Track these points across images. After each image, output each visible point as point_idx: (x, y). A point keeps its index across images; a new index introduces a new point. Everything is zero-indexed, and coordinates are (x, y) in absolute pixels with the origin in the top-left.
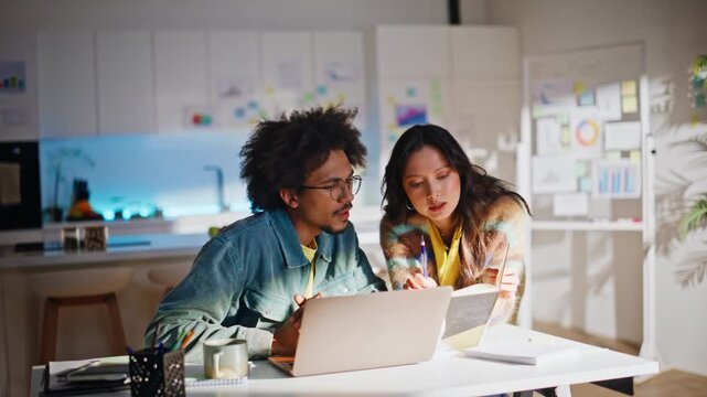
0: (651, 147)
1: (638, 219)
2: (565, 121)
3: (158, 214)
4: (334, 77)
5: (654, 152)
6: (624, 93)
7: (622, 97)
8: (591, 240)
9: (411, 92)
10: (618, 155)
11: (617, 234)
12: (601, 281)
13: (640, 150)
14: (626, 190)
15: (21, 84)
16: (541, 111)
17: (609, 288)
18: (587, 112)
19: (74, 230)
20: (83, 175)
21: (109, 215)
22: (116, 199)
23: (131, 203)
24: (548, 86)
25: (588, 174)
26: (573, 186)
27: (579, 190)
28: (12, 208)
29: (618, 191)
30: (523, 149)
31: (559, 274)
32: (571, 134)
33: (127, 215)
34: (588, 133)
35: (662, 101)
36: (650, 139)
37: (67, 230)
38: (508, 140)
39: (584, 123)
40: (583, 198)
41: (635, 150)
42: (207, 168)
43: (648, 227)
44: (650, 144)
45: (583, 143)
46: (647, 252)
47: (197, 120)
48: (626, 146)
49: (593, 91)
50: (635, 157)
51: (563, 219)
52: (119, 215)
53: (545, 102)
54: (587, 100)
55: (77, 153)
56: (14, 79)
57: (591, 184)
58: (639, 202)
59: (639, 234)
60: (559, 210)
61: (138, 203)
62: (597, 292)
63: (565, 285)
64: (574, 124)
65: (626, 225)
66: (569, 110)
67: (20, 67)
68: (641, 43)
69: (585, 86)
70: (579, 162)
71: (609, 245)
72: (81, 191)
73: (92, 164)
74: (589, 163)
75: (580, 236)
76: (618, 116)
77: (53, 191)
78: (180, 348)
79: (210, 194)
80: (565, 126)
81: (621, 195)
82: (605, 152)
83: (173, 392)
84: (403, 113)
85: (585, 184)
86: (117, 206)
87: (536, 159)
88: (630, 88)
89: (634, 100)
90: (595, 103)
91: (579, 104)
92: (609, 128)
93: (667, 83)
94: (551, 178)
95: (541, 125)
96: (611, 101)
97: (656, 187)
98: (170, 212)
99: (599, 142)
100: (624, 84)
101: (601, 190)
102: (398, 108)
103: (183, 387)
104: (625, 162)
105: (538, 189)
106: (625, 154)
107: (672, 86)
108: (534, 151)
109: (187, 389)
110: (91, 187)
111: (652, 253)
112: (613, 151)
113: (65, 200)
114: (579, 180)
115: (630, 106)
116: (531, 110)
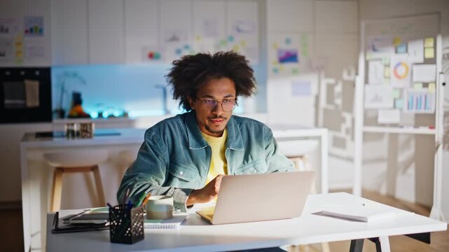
0: (442, 81)
1: (432, 127)
2: (387, 62)
3: (125, 115)
4: (239, 30)
5: (444, 84)
6: (426, 46)
7: (424, 48)
8: (401, 139)
9: (288, 41)
10: (421, 85)
11: (418, 136)
12: (407, 166)
13: (435, 82)
14: (425, 108)
15: (41, 31)
16: (372, 55)
17: (412, 171)
18: (402, 57)
19: (73, 124)
20: (78, 89)
21: (94, 115)
22: (99, 105)
23: (109, 108)
24: (376, 40)
25: (401, 97)
26: (391, 105)
27: (395, 107)
28: (34, 109)
29: (420, 108)
30: (360, 80)
31: (379, 160)
32: (390, 71)
33: (105, 115)
34: (401, 71)
36: (442, 76)
37: (68, 125)
38: (349, 74)
39: (399, 64)
40: (397, 112)
41: (432, 82)
42: (157, 87)
43: (439, 132)
44: (442, 79)
45: (399, 77)
46: (437, 148)
47: (151, 56)
48: (426, 80)
49: (405, 44)
50: (431, 87)
51: (383, 125)
52: (100, 115)
53: (374, 50)
54: (404, 49)
55: (75, 75)
56: (36, 28)
57: (402, 104)
58: (433, 116)
59: (433, 136)
60: (381, 120)
61: (112, 108)
62: (404, 172)
63: (383, 167)
64: (393, 64)
65: (424, 130)
66: (390, 56)
67: (40, 20)
68: (439, 13)
69: (400, 41)
70: (395, 89)
71: (413, 143)
72: (77, 99)
73: (84, 82)
74: (401, 90)
75: (394, 137)
76: (421, 60)
77: (60, 99)
78: (142, 205)
79: (159, 103)
80: (387, 66)
81: (422, 111)
82: (412, 83)
83: (137, 232)
84: (283, 55)
85: (399, 104)
86: (100, 109)
87: (367, 86)
88: (430, 43)
89: (432, 50)
90: (407, 51)
91: (396, 52)
92: (415, 68)
94: (377, 99)
95: (372, 65)
96: (417, 51)
97: (444, 107)
98: (133, 114)
99: (409, 76)
100: (427, 40)
101: (408, 108)
102: (279, 51)
103: (142, 229)
104: (425, 90)
105: (368, 105)
106: (426, 85)
108: (366, 81)
109: (145, 230)
110: (84, 97)
111: (440, 148)
112: (417, 82)
113: (67, 104)
114: (395, 100)
115: (430, 54)
116: (365, 55)
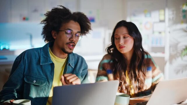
0: (169, 31)
2: (141, 22)
6: (160, 13)
7: (160, 15)
10: (158, 33)
13: (165, 32)
18: (148, 19)
23: (3, 44)
24: (135, 11)
25: (148, 39)
27: (145, 43)
29: (157, 44)
32: (143, 26)
34: (148, 26)
35: (171, 17)
36: (168, 28)
39: (147, 23)
41: (163, 32)
43: (167, 56)
45: (147, 29)
47: (24, 19)
49: (150, 12)
50: (163, 34)
53: (134, 15)
54: (148, 15)
58: (164, 48)
59: (164, 58)
61: (5, 44)
64: (144, 23)
65: (160, 55)
66: (142, 19)
69: (147, 11)
74: (148, 36)
76: (157, 20)
82: (153, 32)
85: (147, 42)
88: (162, 12)
89: (163, 16)
91: (146, 16)
92: (155, 25)
93: (173, 11)
96: (156, 16)
99: (152, 28)
100: (160, 11)
104: (160, 35)
106: (160, 33)
107: (175, 12)
111: (168, 64)
112: (156, 32)
114: (145, 40)
115: (162, 18)
